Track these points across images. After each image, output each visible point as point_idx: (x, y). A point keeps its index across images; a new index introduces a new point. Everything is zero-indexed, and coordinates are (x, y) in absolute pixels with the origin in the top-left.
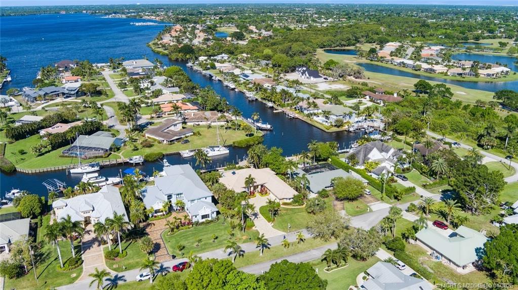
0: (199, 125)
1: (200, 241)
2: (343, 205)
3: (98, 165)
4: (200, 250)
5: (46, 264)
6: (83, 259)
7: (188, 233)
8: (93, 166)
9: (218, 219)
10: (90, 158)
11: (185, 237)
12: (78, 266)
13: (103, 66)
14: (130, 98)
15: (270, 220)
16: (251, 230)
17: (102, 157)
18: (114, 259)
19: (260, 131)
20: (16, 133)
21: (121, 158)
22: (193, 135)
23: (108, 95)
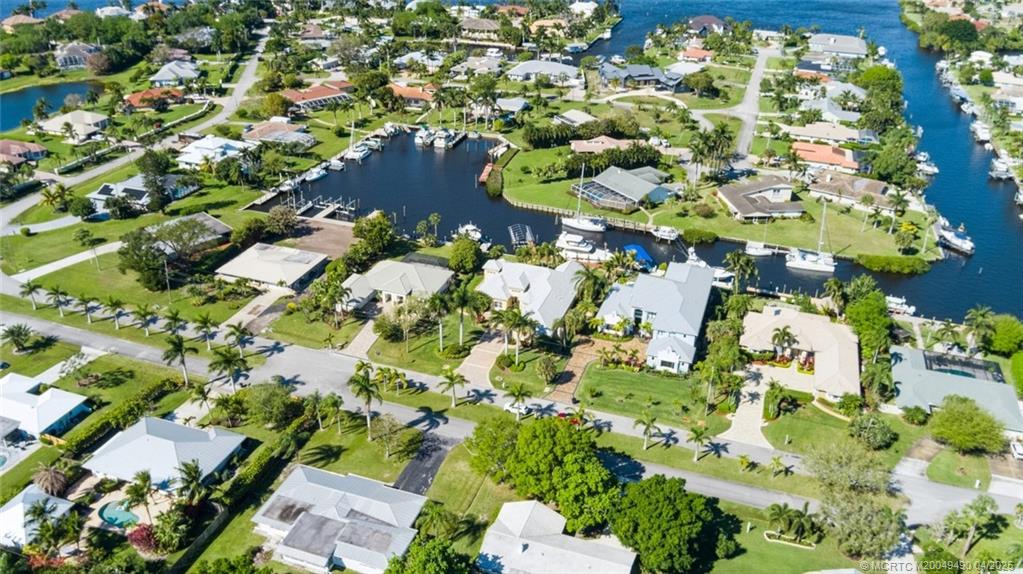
0: (831, 201)
1: (631, 396)
2: (936, 454)
3: (603, 222)
4: (619, 410)
5: (430, 339)
6: (472, 351)
7: (624, 378)
8: (595, 222)
10: (603, 208)
11: (617, 381)
12: (459, 358)
13: (772, 38)
14: (761, 114)
15: (766, 416)
16: (723, 416)
17: (620, 211)
18: (503, 369)
19: (940, 249)
20: (536, 138)
21: (646, 223)
22: (797, 218)
23: (729, 99)
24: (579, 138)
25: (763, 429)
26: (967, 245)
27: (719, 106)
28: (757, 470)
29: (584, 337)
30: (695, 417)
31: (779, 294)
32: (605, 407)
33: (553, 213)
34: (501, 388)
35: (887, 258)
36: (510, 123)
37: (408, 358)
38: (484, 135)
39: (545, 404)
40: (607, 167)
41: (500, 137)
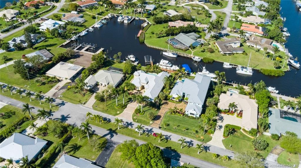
0: (253, 47)
1: (179, 126)
2: (281, 152)
4: (175, 132)
6: (127, 106)
7: (177, 119)
8: (174, 54)
9: (198, 118)
10: (177, 48)
11: (175, 120)
12: (123, 109)
14: (233, 12)
15: (224, 136)
16: (209, 135)
17: (182, 50)
18: (137, 114)
19: (289, 67)
20: (157, 21)
21: (191, 54)
22: (241, 53)
23: (222, 5)
24: (171, 21)
25: (223, 140)
26: (298, 65)
27: (219, 8)
28: (219, 158)
29: (165, 101)
30: (200, 135)
31: (233, 84)
32: (170, 130)
33: (160, 49)
34: (135, 122)
35: (270, 70)
36: (149, 14)
37: (106, 108)
38: (141, 18)
39: (149, 128)
40: (179, 33)
41: (146, 19)
